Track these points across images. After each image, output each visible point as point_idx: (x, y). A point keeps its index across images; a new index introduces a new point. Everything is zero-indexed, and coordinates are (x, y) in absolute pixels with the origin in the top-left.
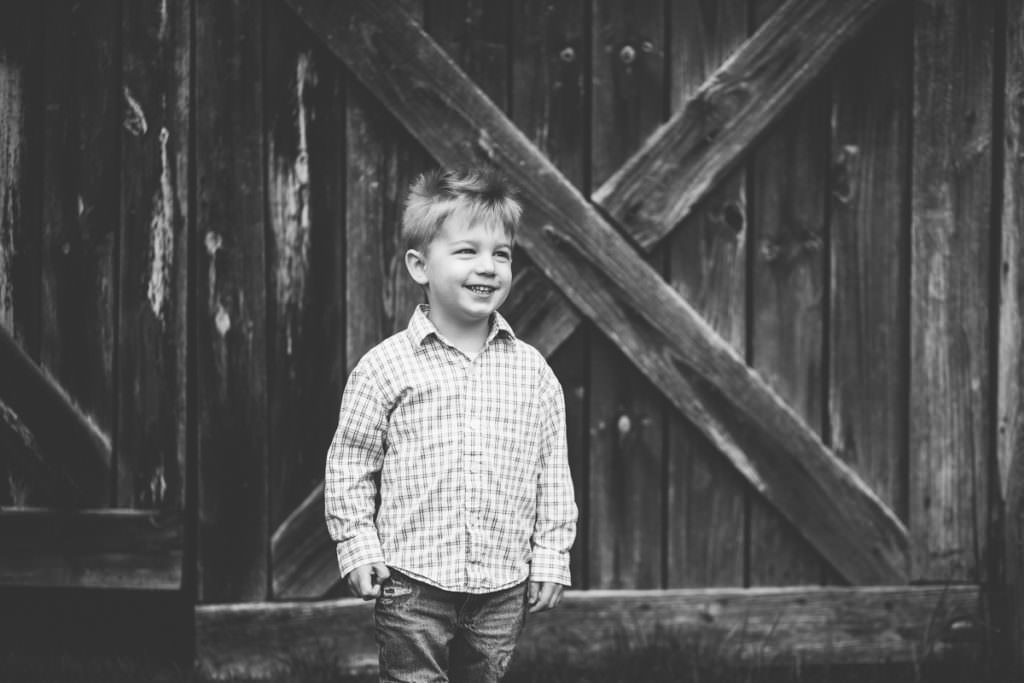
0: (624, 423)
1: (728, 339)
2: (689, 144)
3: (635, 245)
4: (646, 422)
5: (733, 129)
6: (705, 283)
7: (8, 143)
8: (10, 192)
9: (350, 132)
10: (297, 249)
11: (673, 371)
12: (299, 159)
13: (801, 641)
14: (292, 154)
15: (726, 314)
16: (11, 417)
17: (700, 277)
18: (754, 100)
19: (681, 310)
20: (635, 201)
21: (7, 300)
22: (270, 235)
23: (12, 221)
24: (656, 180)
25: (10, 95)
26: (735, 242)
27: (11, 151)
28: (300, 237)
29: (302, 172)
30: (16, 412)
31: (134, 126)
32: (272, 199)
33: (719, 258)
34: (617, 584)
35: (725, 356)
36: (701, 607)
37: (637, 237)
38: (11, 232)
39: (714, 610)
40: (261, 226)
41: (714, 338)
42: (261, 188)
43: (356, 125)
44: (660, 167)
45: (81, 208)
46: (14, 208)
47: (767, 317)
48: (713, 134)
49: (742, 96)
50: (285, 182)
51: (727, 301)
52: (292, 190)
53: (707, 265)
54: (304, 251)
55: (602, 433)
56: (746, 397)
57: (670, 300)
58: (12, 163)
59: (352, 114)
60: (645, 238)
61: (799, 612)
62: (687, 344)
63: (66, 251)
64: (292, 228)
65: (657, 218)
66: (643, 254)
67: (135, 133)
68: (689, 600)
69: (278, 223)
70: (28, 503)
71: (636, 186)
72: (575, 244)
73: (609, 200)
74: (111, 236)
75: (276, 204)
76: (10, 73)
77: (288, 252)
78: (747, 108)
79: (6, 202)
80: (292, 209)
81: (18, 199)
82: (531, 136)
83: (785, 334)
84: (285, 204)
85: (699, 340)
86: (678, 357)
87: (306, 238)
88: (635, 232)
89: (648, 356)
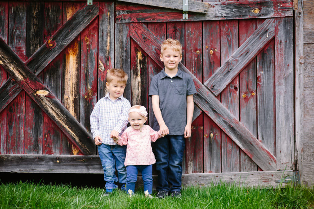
0: (212, 135)
1: (235, 115)
2: (226, 72)
3: (213, 94)
4: (217, 134)
5: (235, 68)
6: (230, 103)
7: (73, 73)
8: (73, 84)
9: (149, 70)
10: (138, 96)
11: (223, 123)
12: (138, 76)
13: (253, 184)
14: (137, 75)
15: (234, 110)
16: (73, 135)
17: (228, 101)
18: (240, 61)
19: (224, 109)
20: (213, 85)
21: (73, 108)
22: (132, 93)
23: (74, 91)
24: (218, 80)
25: (73, 62)
26: (236, 94)
27: (74, 75)
28: (138, 93)
29: (139, 78)
30: (75, 133)
31: (101, 69)
32: (132, 85)
33: (233, 97)
34: (211, 172)
35: (234, 119)
36: (230, 176)
37: (214, 93)
38: (73, 93)
39: (233, 177)
40: (130, 91)
41: (232, 115)
42: (130, 83)
43: (151, 68)
44: (219, 77)
45: (89, 88)
46: (74, 88)
47: (243, 110)
48: (231, 70)
49: (237, 61)
50: (135, 81)
51: (235, 107)
52: (137, 83)
53: (230, 99)
54: (139, 97)
55: (207, 137)
56: (239, 128)
57: (222, 107)
58: (74, 77)
59: (150, 66)
60: (216, 93)
61: (252, 177)
62: (226, 117)
63: (86, 97)
64: (137, 91)
65: (218, 88)
66: (216, 97)
67: (102, 71)
68: (227, 175)
69: (133, 91)
70: (77, 154)
71: (214, 81)
72: (200, 94)
73: (208, 84)
74: (96, 94)
75: (133, 86)
76: (73, 57)
77: (136, 97)
78: (238, 64)
79: (72, 86)
80: (137, 87)
81: (75, 86)
82: (190, 70)
83: (248, 114)
84: (135, 86)
85: (228, 116)
86: (224, 120)
87: (140, 94)
88: (214, 92)
89: (217, 119)
